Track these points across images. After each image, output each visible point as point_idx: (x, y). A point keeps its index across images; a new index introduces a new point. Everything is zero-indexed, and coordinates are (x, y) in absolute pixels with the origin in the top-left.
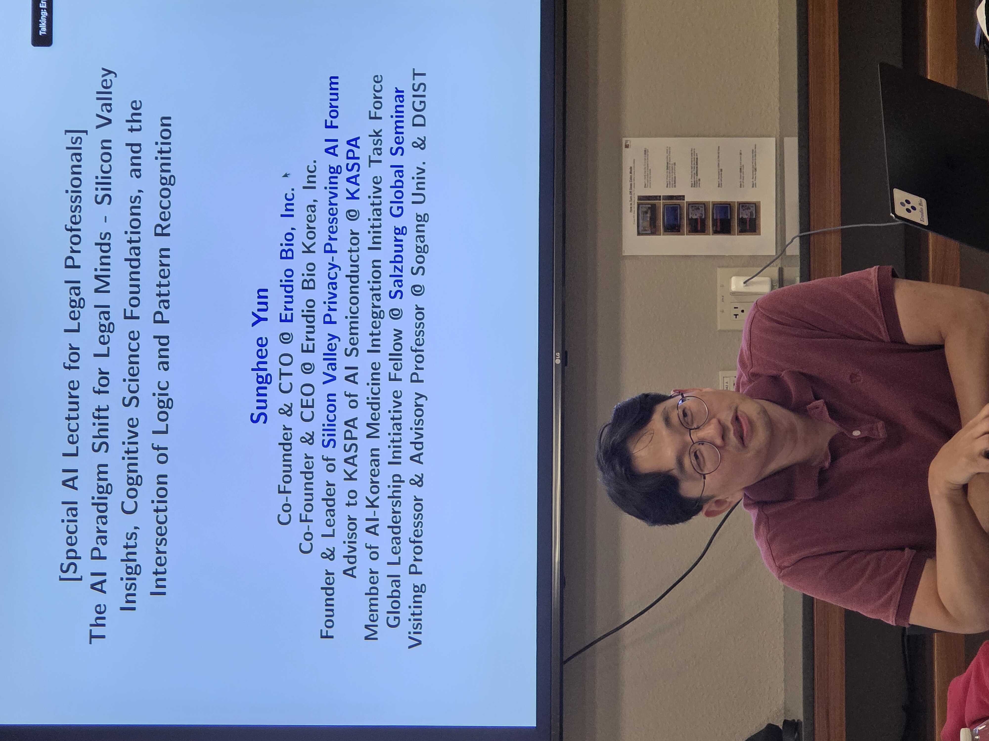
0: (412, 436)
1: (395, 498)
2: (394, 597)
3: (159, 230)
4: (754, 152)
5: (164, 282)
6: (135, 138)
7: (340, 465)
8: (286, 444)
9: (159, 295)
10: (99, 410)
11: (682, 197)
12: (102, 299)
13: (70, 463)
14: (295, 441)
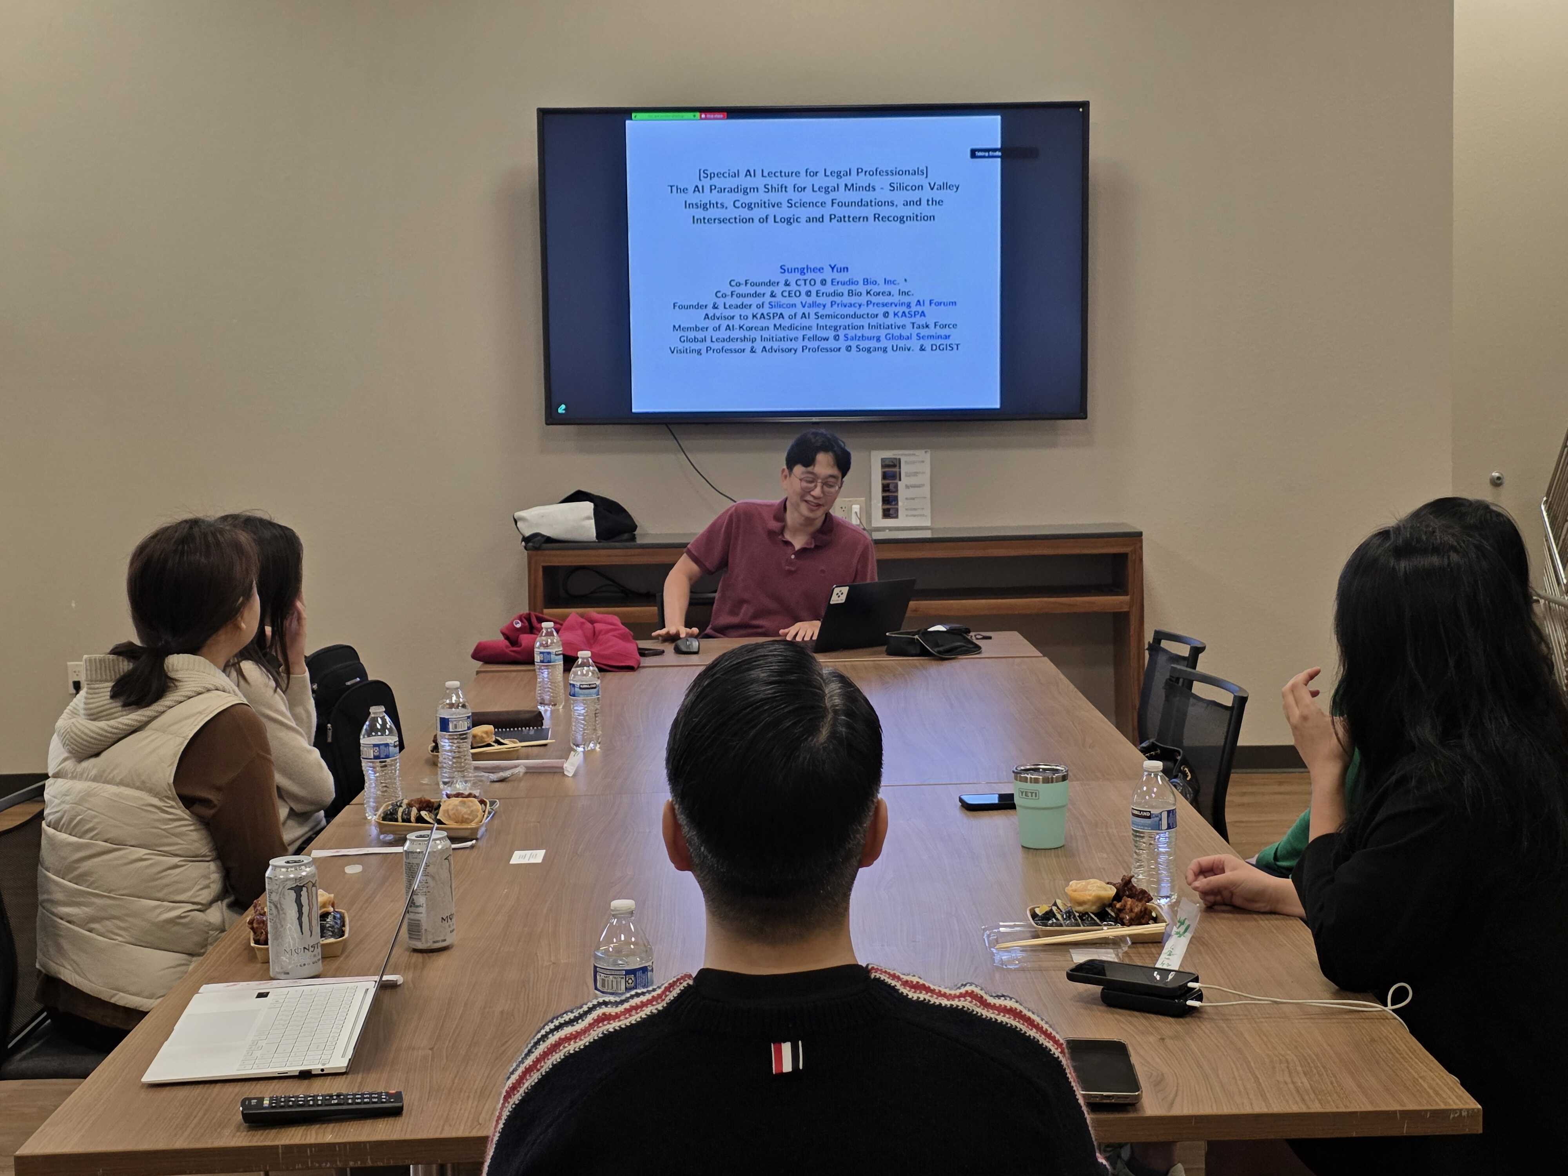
0: (775, 347)
1: (744, 339)
2: (695, 340)
3: (877, 216)
4: (923, 515)
5: (851, 219)
6: (924, 202)
7: (760, 311)
8: (770, 283)
9: (844, 217)
10: (786, 187)
11: (900, 480)
12: (842, 187)
13: (759, 173)
14: (772, 288)
